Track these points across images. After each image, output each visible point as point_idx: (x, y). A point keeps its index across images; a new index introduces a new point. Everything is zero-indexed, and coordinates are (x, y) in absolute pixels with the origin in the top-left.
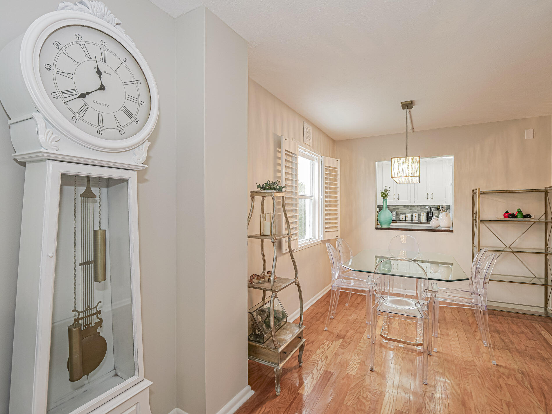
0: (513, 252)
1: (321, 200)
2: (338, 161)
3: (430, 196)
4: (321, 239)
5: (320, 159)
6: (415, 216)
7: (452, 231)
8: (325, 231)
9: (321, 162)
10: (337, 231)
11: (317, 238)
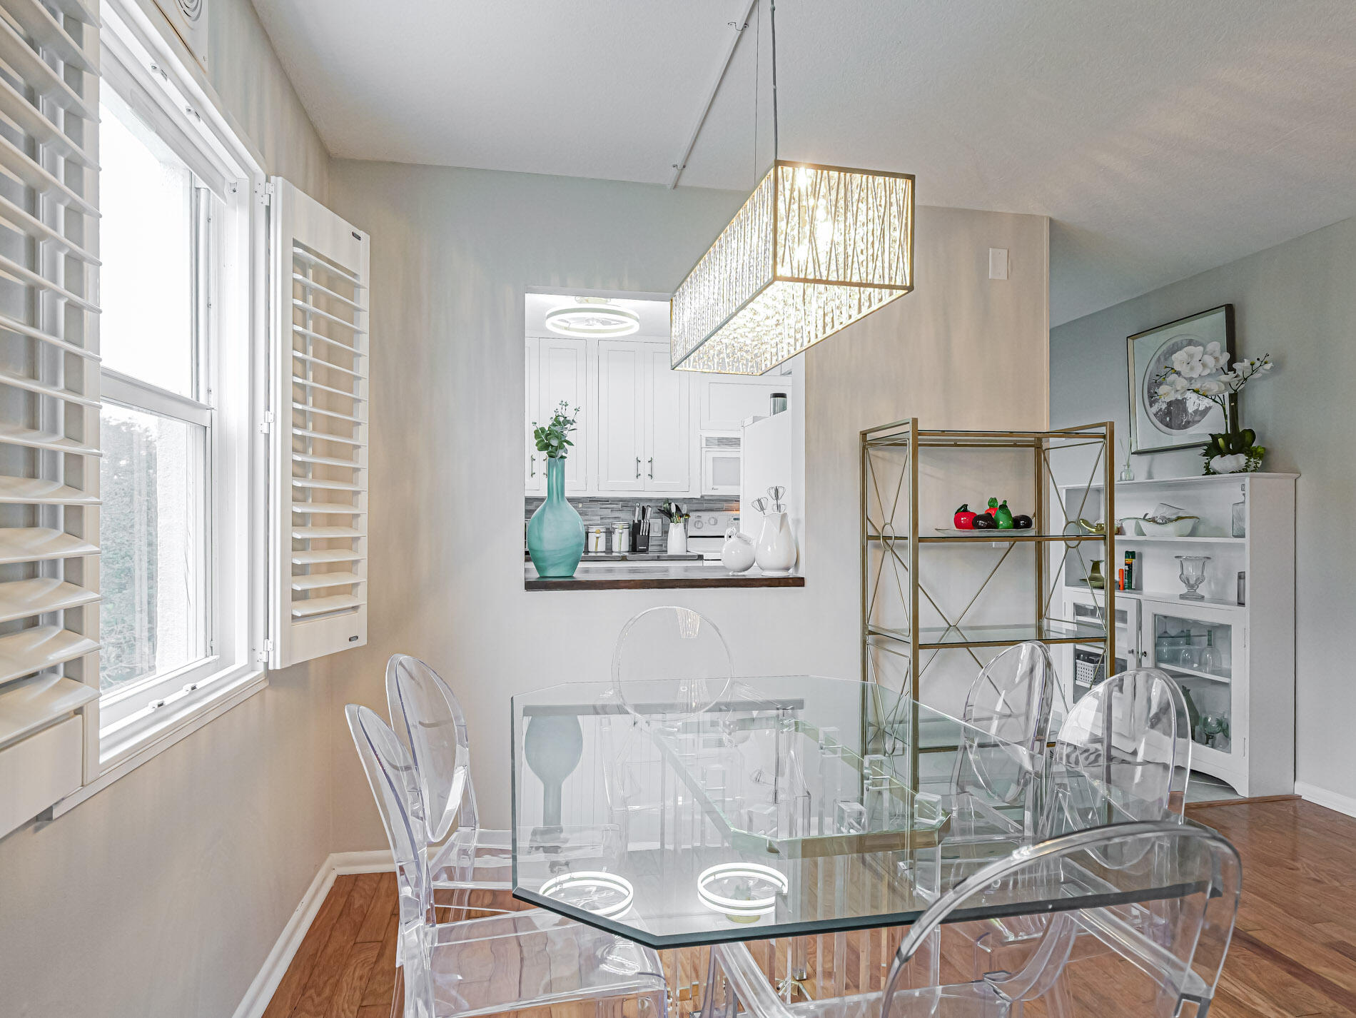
0: (966, 645)
1: (267, 436)
2: (359, 238)
3: (645, 468)
4: (267, 664)
5: (260, 190)
6: (598, 535)
7: (799, 582)
8: (294, 617)
9: (268, 208)
10: (355, 608)
11: (241, 660)
